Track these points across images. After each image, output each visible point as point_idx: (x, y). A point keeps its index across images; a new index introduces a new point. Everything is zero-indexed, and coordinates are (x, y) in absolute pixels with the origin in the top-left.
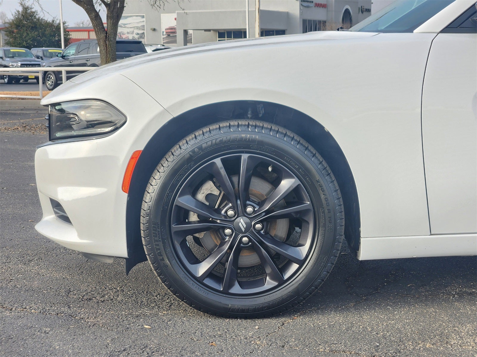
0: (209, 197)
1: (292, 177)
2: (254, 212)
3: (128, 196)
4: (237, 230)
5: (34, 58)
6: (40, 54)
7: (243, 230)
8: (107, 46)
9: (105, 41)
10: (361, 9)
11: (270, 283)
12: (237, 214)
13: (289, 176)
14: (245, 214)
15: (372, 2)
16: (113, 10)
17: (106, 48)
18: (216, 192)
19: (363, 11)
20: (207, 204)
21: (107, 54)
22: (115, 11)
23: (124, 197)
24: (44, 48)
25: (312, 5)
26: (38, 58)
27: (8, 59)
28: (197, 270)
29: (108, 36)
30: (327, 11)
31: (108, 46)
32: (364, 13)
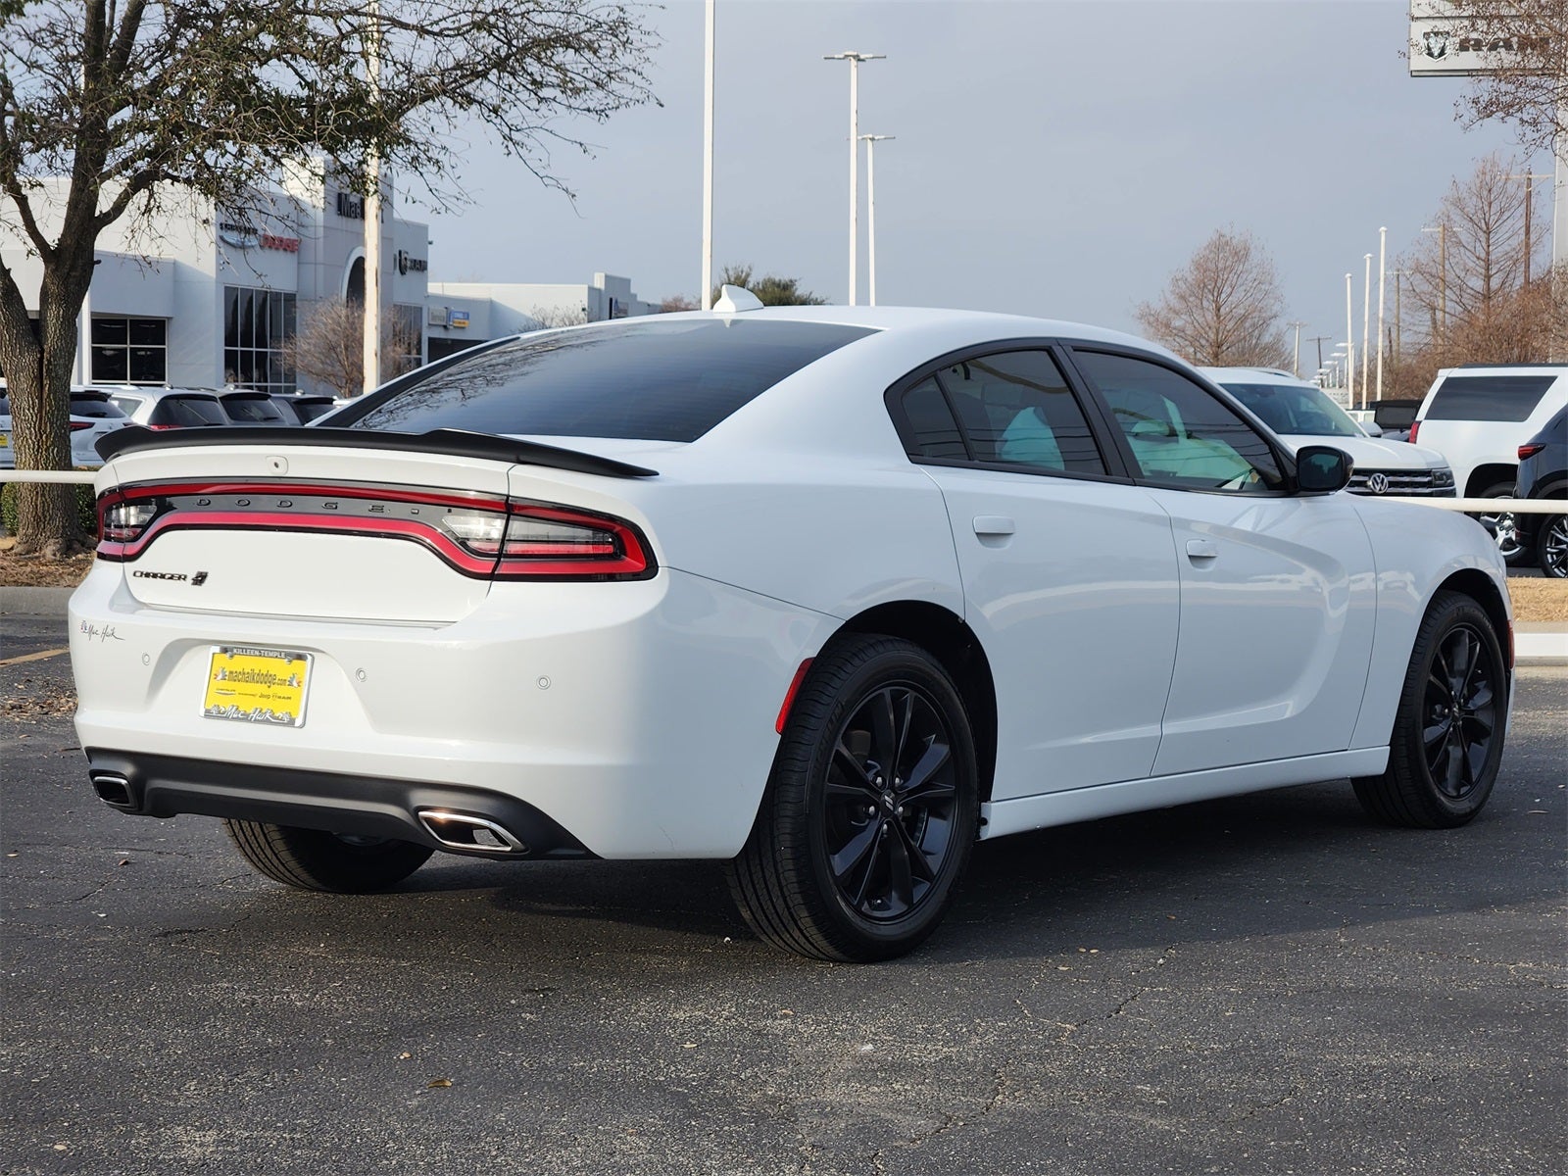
8: (45, 396)
10: (400, 260)
15: (430, 239)
16: (68, 274)
17: (41, 399)
19: (406, 266)
21: (40, 423)
22: (74, 276)
25: (253, 241)
29: (49, 361)
30: (299, 263)
31: (48, 396)
32: (408, 272)
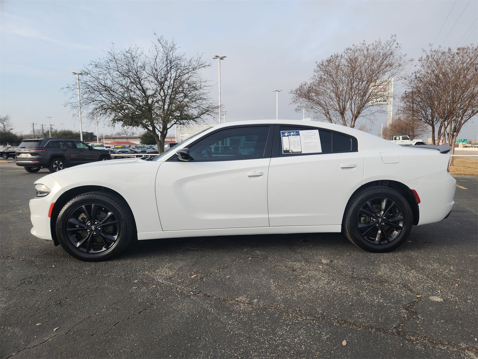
0: (82, 218)
1: (111, 212)
2: (98, 223)
3: (51, 219)
4: (91, 230)
5: (146, 149)
6: (149, 147)
7: (94, 230)
9: (160, 145)
11: (104, 249)
12: (91, 225)
13: (110, 212)
14: (95, 224)
18: (85, 217)
20: (82, 221)
23: (49, 219)
24: (150, 145)
26: (148, 149)
27: (136, 149)
28: (77, 245)
